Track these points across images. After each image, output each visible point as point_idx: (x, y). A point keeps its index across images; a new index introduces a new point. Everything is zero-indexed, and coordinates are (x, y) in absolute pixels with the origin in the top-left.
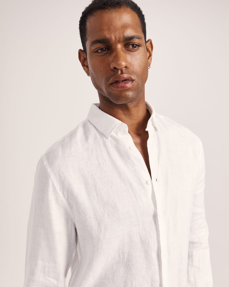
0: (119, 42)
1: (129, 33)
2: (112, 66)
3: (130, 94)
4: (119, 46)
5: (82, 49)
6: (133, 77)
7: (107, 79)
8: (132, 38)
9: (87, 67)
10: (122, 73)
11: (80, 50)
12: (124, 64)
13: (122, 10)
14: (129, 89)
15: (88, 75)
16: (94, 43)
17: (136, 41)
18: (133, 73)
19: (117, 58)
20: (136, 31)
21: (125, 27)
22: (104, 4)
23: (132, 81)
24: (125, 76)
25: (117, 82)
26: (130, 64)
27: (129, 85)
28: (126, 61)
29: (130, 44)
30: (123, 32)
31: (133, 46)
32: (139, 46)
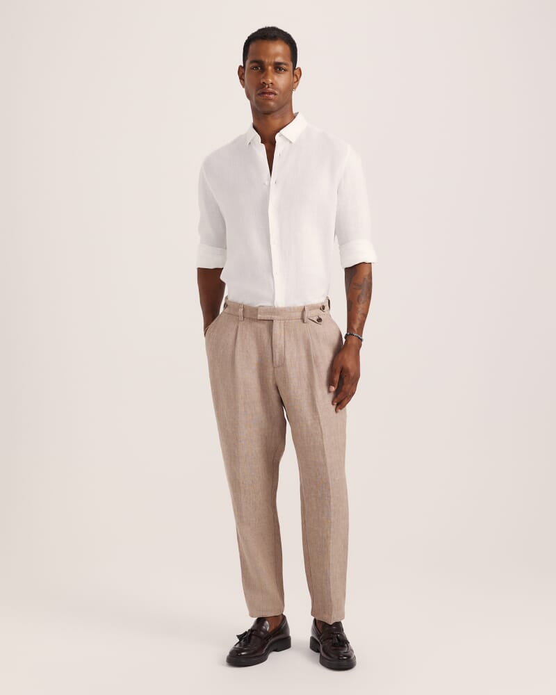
0: (270, 65)
1: (279, 59)
2: (262, 81)
3: (272, 103)
4: (270, 68)
5: (242, 65)
6: (276, 92)
7: (257, 90)
8: (280, 63)
9: (244, 80)
10: (268, 87)
11: (240, 66)
12: (270, 81)
13: (277, 42)
14: (271, 100)
15: (243, 86)
16: (252, 62)
17: (284, 66)
18: (277, 89)
19: (266, 77)
20: (284, 57)
21: (277, 55)
22: (265, 36)
23: (275, 94)
24: (270, 90)
25: (264, 93)
26: (276, 82)
27: (272, 96)
28: (273, 79)
29: (278, 67)
30: (274, 59)
31: (280, 70)
32: (285, 70)
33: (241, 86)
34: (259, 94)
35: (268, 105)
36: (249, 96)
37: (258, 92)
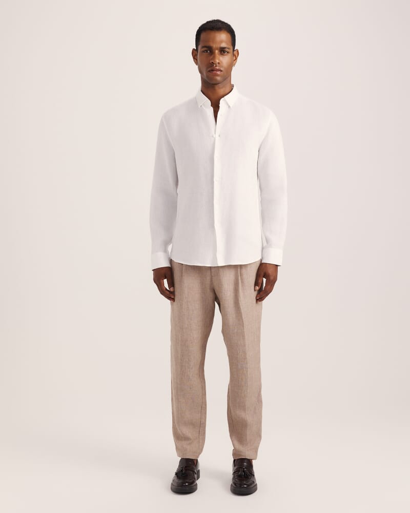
0: (217, 49)
1: (223, 45)
2: (211, 62)
3: (219, 78)
4: (217, 51)
5: (195, 48)
6: (222, 69)
7: (207, 68)
8: (225, 48)
9: (196, 60)
10: (216, 66)
12: (217, 61)
13: (222, 32)
14: (218, 75)
15: (197, 63)
16: (203, 47)
18: (222, 67)
19: (214, 58)
20: (227, 44)
21: (221, 42)
22: (213, 28)
23: (221, 71)
24: (217, 68)
25: (212, 70)
26: (222, 62)
27: (219, 73)
28: (219, 60)
29: (223, 51)
30: (220, 44)
32: (228, 53)
33: (195, 64)
35: (216, 80)
36: (201, 72)
37: (209, 69)
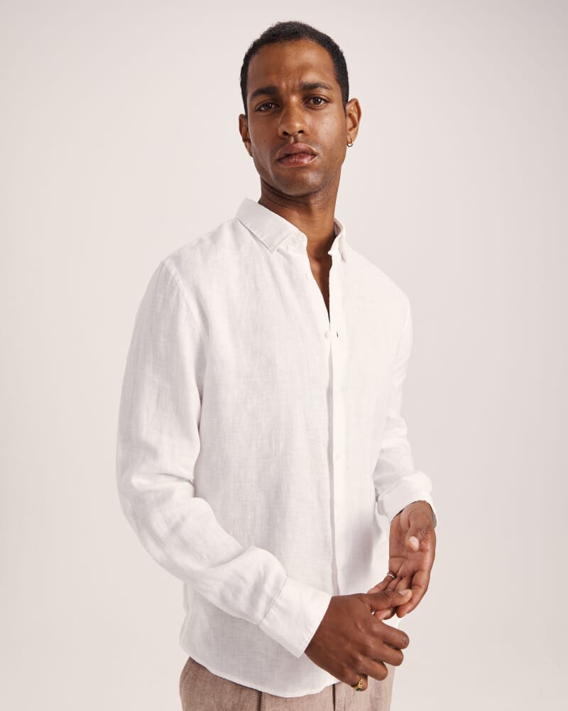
0: (293, 92)
1: (311, 78)
2: (280, 132)
3: (312, 178)
4: (294, 99)
5: (244, 113)
6: (315, 150)
7: (273, 152)
8: (314, 87)
10: (296, 141)
11: (241, 116)
12: (298, 126)
13: (302, 42)
14: (307, 167)
15: (251, 155)
16: (255, 95)
17: (323, 92)
18: (316, 142)
19: (287, 118)
20: (323, 76)
21: (304, 68)
23: (314, 155)
24: (302, 146)
25: (289, 156)
27: (306, 161)
28: (303, 122)
29: (311, 98)
30: (300, 79)
31: (317, 100)
32: (327, 101)
34: (279, 160)
35: (303, 182)
37: (277, 156)
